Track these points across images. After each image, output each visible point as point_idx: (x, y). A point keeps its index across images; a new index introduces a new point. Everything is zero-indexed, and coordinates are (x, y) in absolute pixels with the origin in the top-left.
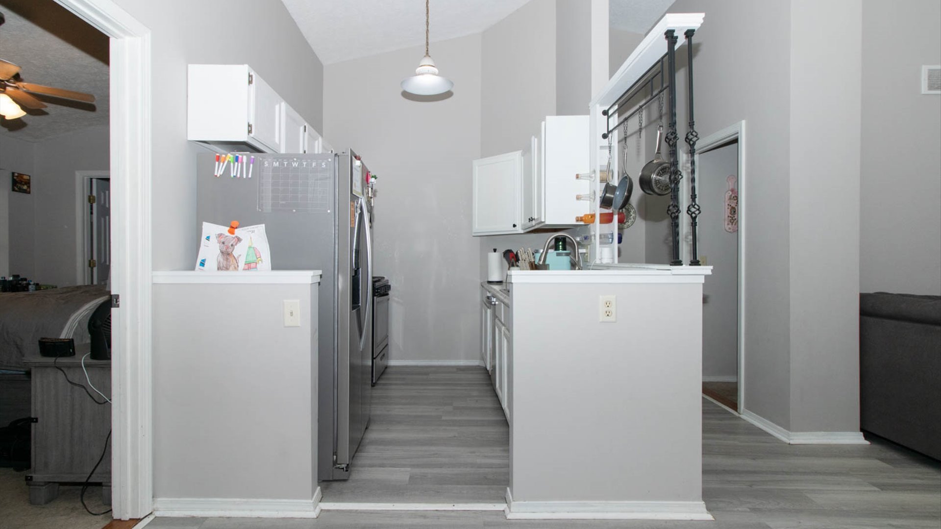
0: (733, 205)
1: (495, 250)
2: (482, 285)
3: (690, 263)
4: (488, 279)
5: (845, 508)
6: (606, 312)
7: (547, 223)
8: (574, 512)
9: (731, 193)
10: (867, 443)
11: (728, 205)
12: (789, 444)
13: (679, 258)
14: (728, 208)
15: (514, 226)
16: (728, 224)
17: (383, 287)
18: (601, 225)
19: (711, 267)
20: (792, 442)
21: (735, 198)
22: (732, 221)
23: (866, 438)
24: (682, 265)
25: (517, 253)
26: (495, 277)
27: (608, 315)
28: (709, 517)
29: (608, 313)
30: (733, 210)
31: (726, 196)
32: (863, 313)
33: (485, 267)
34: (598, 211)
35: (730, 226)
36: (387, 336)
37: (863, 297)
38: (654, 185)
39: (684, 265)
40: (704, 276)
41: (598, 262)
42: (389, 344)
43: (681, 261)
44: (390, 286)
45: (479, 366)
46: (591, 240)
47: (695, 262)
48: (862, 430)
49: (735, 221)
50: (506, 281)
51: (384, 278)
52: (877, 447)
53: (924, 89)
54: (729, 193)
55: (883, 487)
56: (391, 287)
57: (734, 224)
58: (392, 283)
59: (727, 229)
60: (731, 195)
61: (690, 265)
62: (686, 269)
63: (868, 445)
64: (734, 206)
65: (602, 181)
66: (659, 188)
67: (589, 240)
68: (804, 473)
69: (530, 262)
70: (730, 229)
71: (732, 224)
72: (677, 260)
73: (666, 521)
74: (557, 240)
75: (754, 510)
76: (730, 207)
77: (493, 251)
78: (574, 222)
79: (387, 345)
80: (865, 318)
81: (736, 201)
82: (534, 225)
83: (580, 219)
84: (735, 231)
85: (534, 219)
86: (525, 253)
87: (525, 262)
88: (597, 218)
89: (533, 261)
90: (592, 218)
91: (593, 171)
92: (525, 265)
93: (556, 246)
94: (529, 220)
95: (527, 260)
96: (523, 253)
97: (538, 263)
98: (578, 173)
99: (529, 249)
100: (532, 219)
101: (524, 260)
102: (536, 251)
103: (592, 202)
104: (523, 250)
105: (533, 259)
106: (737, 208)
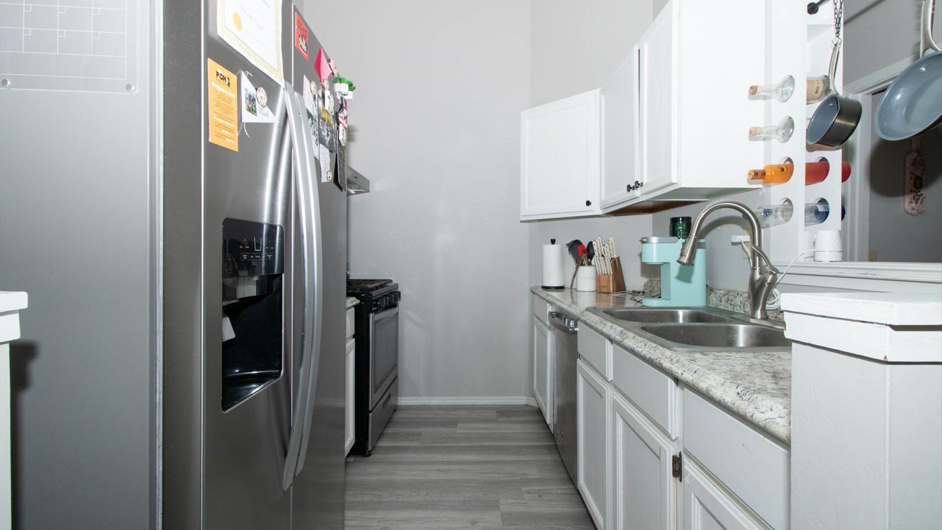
0: (918, 173)
1: (553, 242)
2: (532, 291)
4: (542, 283)
9: (916, 155)
11: (912, 173)
14: (911, 178)
15: (588, 203)
16: (911, 202)
17: (386, 296)
21: (922, 163)
22: (916, 197)
25: (590, 244)
26: (553, 281)
30: (917, 181)
31: (908, 159)
33: (537, 265)
34: (801, 155)
35: (913, 205)
36: (395, 366)
42: (398, 376)
44: (399, 293)
45: (527, 405)
46: (778, 216)
49: (921, 198)
50: (572, 286)
51: (391, 281)
54: (914, 155)
56: (402, 295)
57: (919, 201)
58: (404, 290)
59: (910, 211)
60: (916, 158)
64: (920, 175)
65: (810, 97)
67: (776, 217)
69: (612, 259)
70: (913, 209)
71: (917, 203)
74: (674, 221)
76: (913, 176)
77: (550, 243)
79: (396, 377)
81: (922, 168)
82: (640, 196)
83: (760, 174)
84: (920, 213)
85: (642, 185)
86: (604, 245)
87: (604, 259)
88: (800, 172)
89: (615, 256)
90: (785, 171)
91: (791, 80)
92: (605, 262)
93: (674, 233)
94: (629, 188)
95: (608, 256)
96: (601, 245)
97: (678, 261)
98: (754, 84)
99: (611, 239)
100: (638, 185)
101: (603, 256)
102: (645, 240)
103: (775, 142)
104: (601, 240)
105: (617, 255)
106: (924, 177)
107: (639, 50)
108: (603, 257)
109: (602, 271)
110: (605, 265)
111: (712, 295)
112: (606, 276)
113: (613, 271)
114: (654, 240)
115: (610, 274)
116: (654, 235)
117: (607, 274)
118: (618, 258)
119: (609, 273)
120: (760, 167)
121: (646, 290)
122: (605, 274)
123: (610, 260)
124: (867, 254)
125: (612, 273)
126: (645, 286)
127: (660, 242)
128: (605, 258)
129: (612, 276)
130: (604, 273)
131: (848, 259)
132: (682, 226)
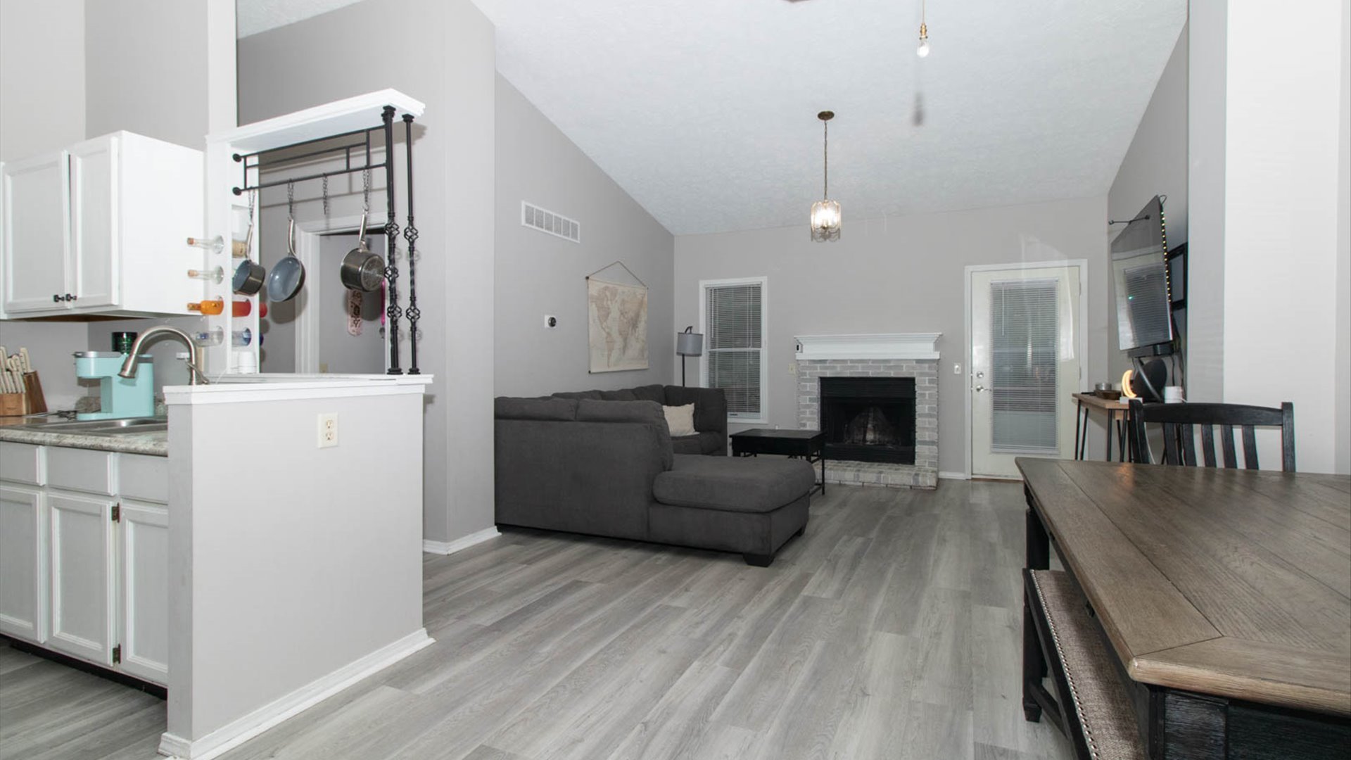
0: (357, 303)
3: (409, 371)
5: (517, 587)
6: (327, 435)
7: (125, 308)
8: (286, 710)
10: (500, 534)
11: (352, 303)
12: (448, 555)
13: (398, 366)
14: (352, 306)
16: (352, 326)
18: (235, 318)
19: (432, 376)
20: (450, 552)
21: (359, 295)
22: (356, 322)
23: (499, 530)
24: (402, 374)
27: (329, 439)
28: (432, 640)
29: (329, 436)
30: (357, 309)
32: (497, 417)
34: (228, 296)
35: (354, 328)
37: (499, 402)
38: (362, 279)
39: (404, 374)
40: (424, 386)
41: (229, 371)
43: (400, 370)
46: (212, 339)
47: (414, 371)
48: (496, 524)
49: (359, 323)
52: (508, 535)
53: (523, 222)
55: (529, 562)
59: (351, 331)
61: (409, 374)
62: (405, 378)
63: (500, 536)
65: (235, 255)
66: (367, 283)
67: (210, 340)
68: (474, 574)
69: (25, 374)
70: (354, 331)
71: (356, 326)
72: (396, 369)
73: (394, 665)
74: (117, 336)
75: (460, 618)
76: (354, 306)
78: (185, 311)
80: (498, 421)
81: (359, 299)
82: (70, 308)
83: (196, 307)
84: (359, 334)
85: (75, 298)
86: (11, 357)
87: (12, 374)
88: (228, 308)
89: (30, 371)
90: (218, 306)
91: (220, 239)
92: (13, 379)
93: (117, 347)
94: (57, 298)
95: (18, 370)
96: (6, 357)
97: (120, 375)
98: (191, 237)
99: (23, 350)
100: (69, 298)
101: (8, 370)
102: (80, 354)
103: (212, 283)
104: (4, 351)
105: (31, 368)
106: (360, 306)
107: (69, 156)
108: (9, 373)
109: (7, 390)
110: (14, 382)
111: (160, 406)
112: (15, 396)
113: (26, 389)
114: (92, 354)
115: (22, 392)
116: (91, 349)
117: (17, 392)
118: (35, 373)
119: (20, 391)
120: (198, 301)
121: (79, 408)
122: (12, 393)
123: (22, 375)
124: (317, 366)
125: (24, 391)
126: (77, 404)
127: (99, 357)
128: (15, 373)
129: (26, 394)
130: (10, 392)
131: (303, 370)
132: (127, 341)
